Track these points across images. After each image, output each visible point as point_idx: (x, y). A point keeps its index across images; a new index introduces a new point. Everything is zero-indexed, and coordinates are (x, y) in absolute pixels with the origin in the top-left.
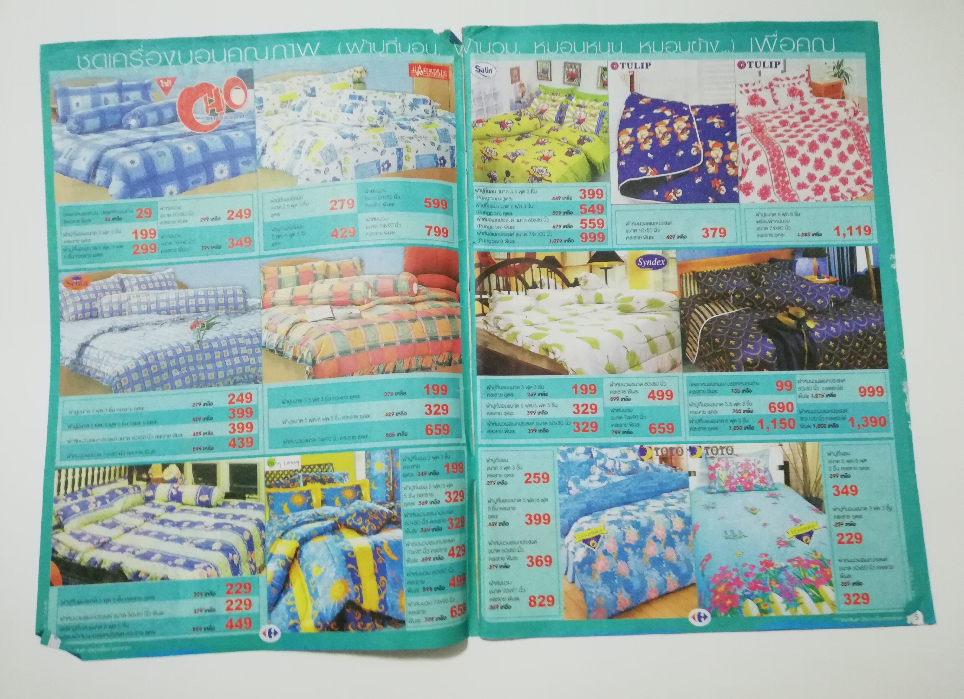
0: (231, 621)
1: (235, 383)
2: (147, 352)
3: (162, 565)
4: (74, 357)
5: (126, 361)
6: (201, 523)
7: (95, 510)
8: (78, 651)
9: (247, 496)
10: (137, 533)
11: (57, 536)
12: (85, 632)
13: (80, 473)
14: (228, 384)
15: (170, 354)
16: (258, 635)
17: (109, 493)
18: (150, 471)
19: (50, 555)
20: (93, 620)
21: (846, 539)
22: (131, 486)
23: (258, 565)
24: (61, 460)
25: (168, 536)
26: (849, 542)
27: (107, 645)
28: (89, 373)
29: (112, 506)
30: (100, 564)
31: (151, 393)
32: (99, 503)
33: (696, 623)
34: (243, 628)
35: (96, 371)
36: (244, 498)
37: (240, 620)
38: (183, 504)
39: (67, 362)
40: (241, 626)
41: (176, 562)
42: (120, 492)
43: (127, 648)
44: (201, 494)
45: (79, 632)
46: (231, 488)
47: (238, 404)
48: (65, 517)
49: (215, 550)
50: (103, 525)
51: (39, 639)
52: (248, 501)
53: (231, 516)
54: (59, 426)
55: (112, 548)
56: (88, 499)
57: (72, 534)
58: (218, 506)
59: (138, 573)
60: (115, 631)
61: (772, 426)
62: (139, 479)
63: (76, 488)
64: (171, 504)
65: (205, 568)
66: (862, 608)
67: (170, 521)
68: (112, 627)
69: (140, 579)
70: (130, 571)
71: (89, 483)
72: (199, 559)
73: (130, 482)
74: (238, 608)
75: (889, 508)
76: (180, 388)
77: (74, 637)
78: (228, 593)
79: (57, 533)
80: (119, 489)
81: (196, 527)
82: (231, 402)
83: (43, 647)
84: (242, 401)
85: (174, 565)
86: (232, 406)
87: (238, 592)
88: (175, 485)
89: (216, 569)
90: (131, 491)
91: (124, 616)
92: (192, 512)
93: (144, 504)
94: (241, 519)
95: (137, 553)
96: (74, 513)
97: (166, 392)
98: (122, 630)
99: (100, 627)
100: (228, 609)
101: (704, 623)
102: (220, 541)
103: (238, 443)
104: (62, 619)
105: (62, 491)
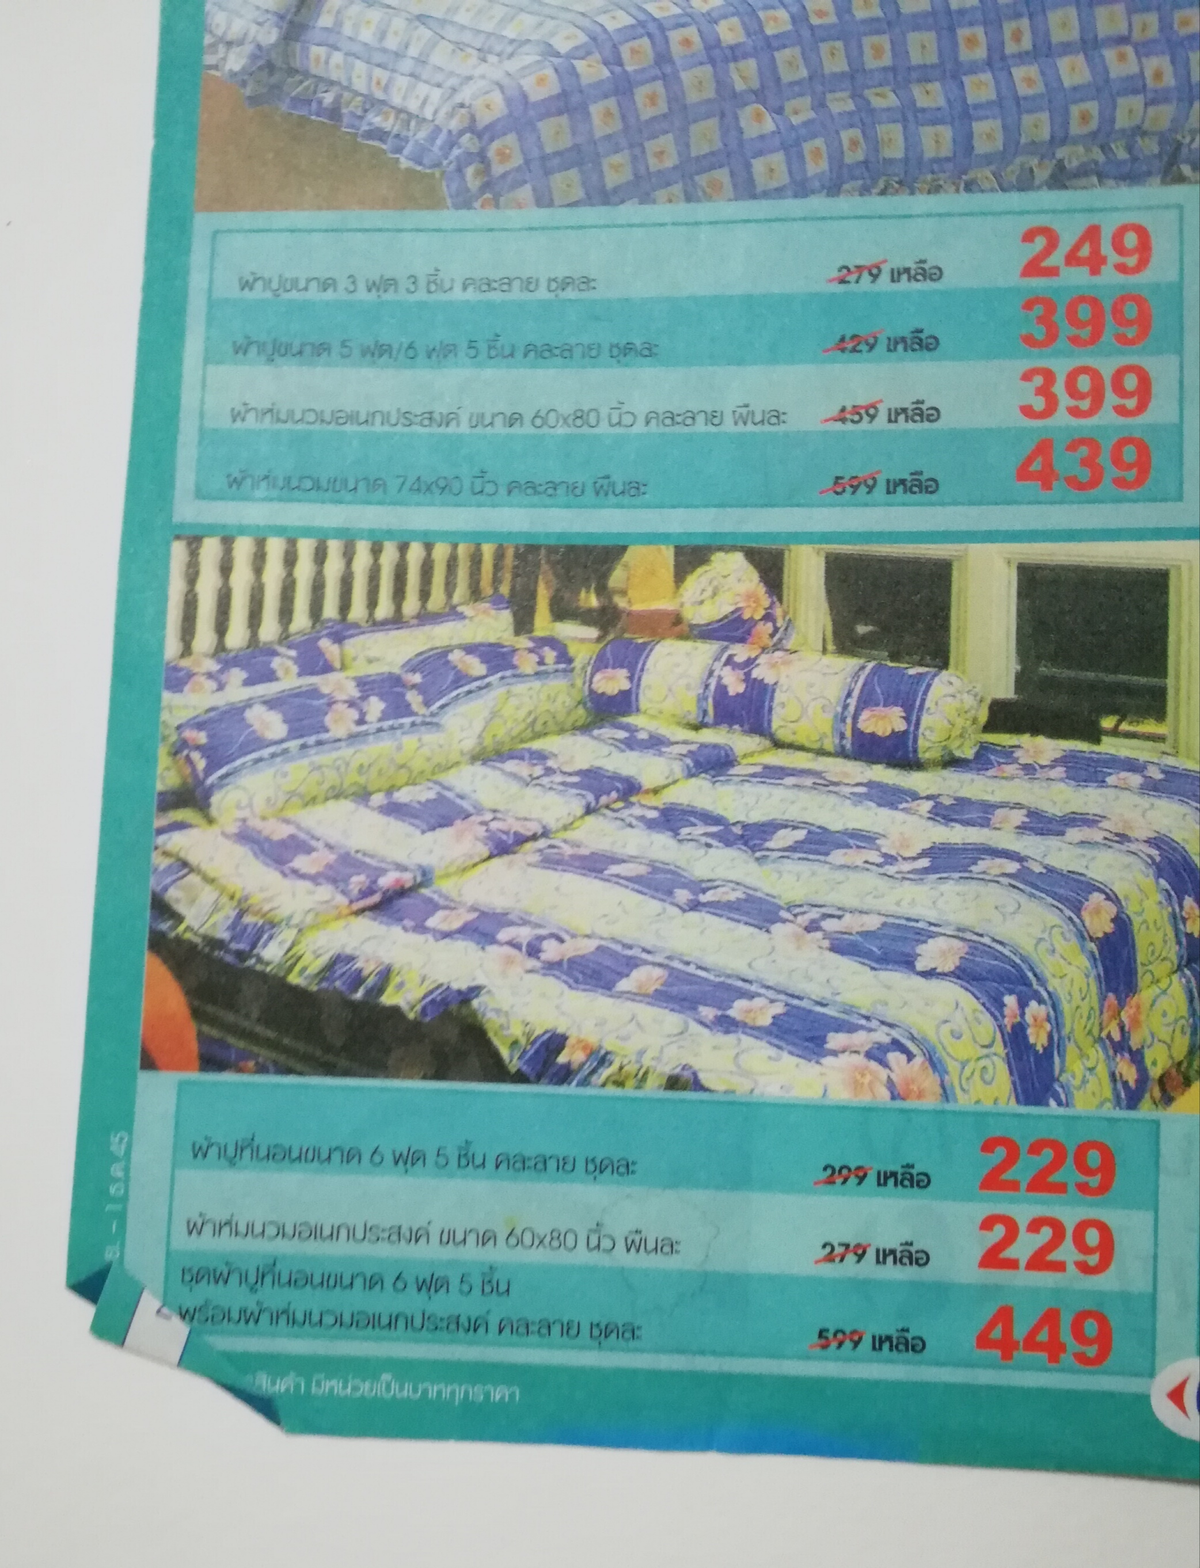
0: (1005, 1315)
1: (1060, 178)
2: (617, 21)
3: (671, 1020)
4: (270, 36)
5: (513, 66)
6: (864, 839)
7: (353, 738)
8: (264, 1383)
9: (1108, 723)
10: (552, 862)
11: (176, 841)
12: (302, 1300)
13: (290, 560)
14: (1025, 183)
15: (729, 32)
16: (1143, 1400)
17: (413, 666)
18: (617, 578)
19: (143, 921)
20: (341, 1248)
22: (523, 642)
23: (1158, 1061)
24: (201, 494)
25: (700, 887)
27: (404, 1369)
28: (334, 113)
29: (432, 724)
30: (379, 989)
31: (630, 211)
32: (375, 706)
34: (1067, 1359)
35: (372, 103)
36: (1094, 735)
37: (1051, 1318)
38: (778, 744)
39: (235, 62)
40: (1054, 1350)
41: (738, 1009)
42: (476, 666)
43: (499, 1393)
44: (866, 701)
45: (274, 1297)
46: (1021, 682)
47: (1077, 278)
48: (216, 756)
49: (929, 974)
50: (394, 809)
51: (85, 1311)
52: (1109, 746)
53: (1018, 817)
54: (194, 346)
55: (433, 922)
56: (325, 683)
57: (246, 836)
58: (952, 762)
59: (555, 1043)
60: (441, 1305)
62: (561, 612)
63: (269, 629)
64: (709, 736)
65: (877, 1054)
67: (709, 818)
68: (432, 1284)
69: (565, 1075)
70: (517, 1031)
71: (330, 610)
72: (849, 1009)
73: (523, 623)
74: (1039, 1262)
76: (778, 193)
77: (249, 1318)
78: (993, 1182)
79: (180, 826)
80: (470, 649)
81: (838, 856)
82: (1033, 268)
83: (106, 1350)
84: (1096, 264)
85: (726, 1024)
86: (1038, 284)
87: (1040, 1184)
88: (741, 652)
89: (934, 1063)
90: (527, 664)
91: (486, 1238)
92: (824, 784)
93: (585, 729)
94: (1074, 834)
95: (551, 951)
96: (256, 743)
97: (703, 211)
98: (470, 1306)
99: (373, 1282)
100: (992, 1259)
102: (960, 933)
103: (1067, 463)
104: (193, 1229)
105: (204, 638)
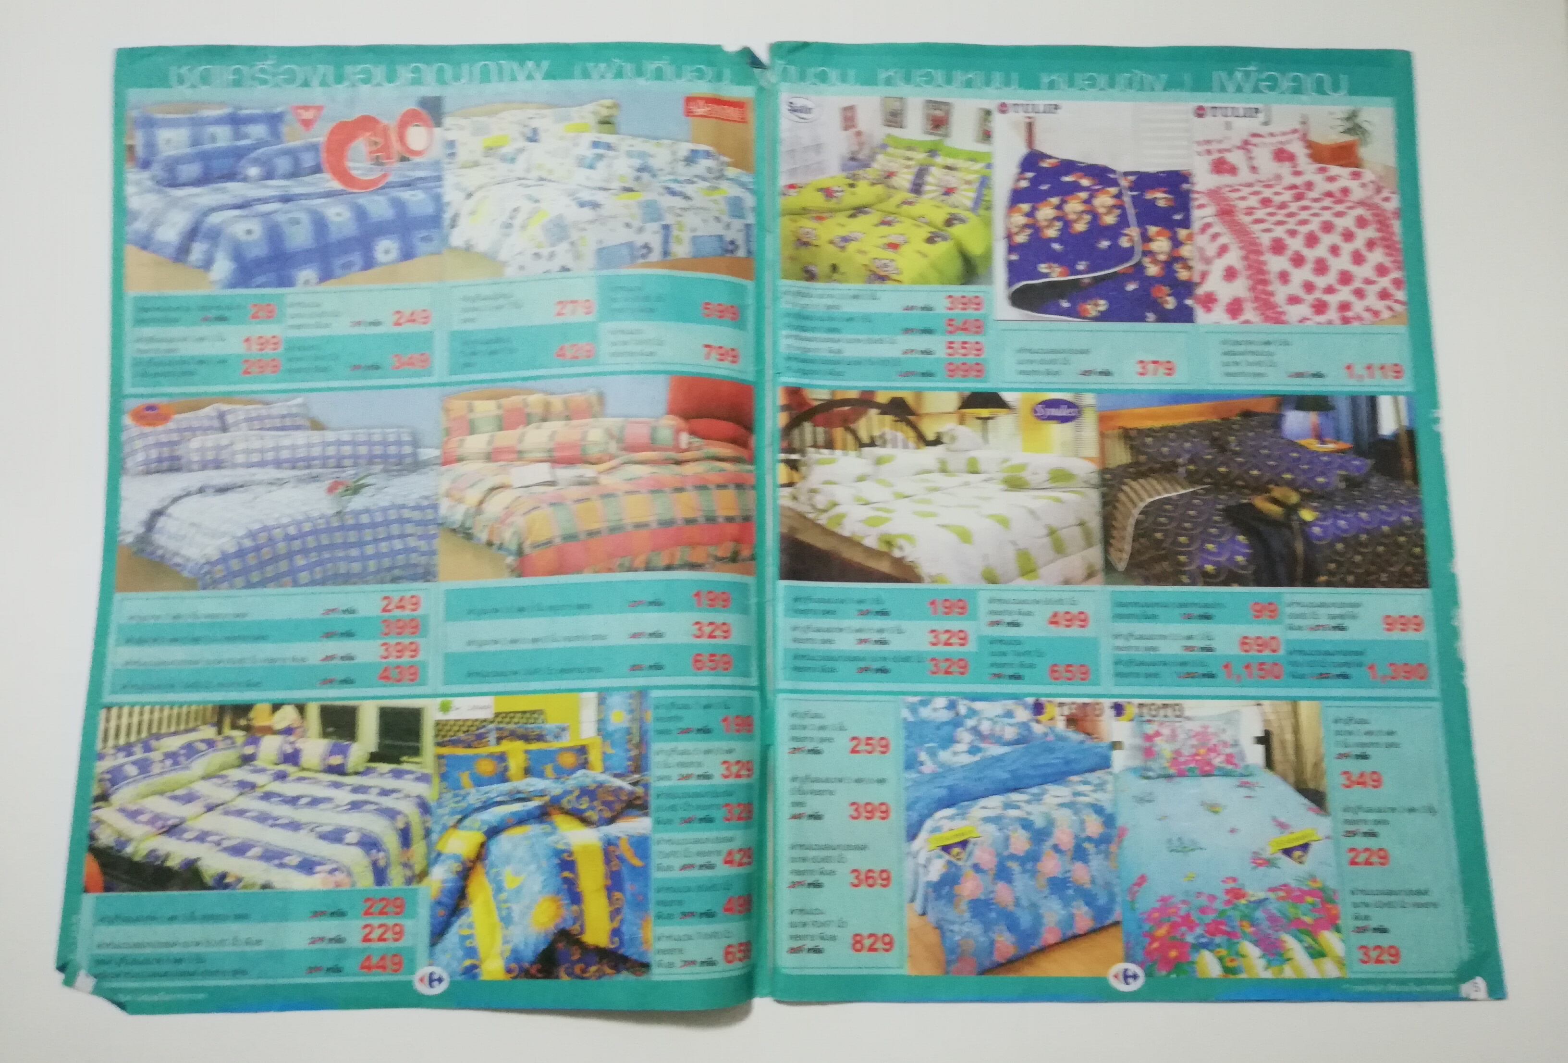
0: (368, 958)
1: (395, 580)
2: (256, 526)
3: (262, 865)
4: (141, 530)
5: (224, 540)
6: (328, 800)
7: (161, 774)
8: (122, 998)
9: (405, 758)
10: (227, 813)
11: (97, 813)
12: (136, 969)
13: (141, 713)
14: (382, 582)
15: (292, 531)
16: (411, 983)
17: (182, 748)
18: (252, 715)
19: (86, 842)
20: (148, 951)
21: (1362, 858)
22: (220, 738)
23: (418, 868)
24: (112, 692)
25: (276, 819)
26: (1368, 863)
27: (168, 990)
28: (162, 557)
29: (187, 768)
30: (163, 862)
31: (259, 591)
32: (169, 762)
33: (1121, 987)
34: (388, 971)
35: (176, 554)
36: (398, 762)
37: (383, 958)
38: (304, 769)
39: (129, 539)
40: (383, 968)
41: (287, 860)
42: (202, 746)
43: (201, 996)
44: (332, 753)
45: (123, 968)
46: (381, 745)
47: (398, 613)
48: (114, 782)
49: (348, 844)
50: (175, 798)
51: (60, 977)
52: (405, 767)
53: (377, 791)
54: (111, 640)
55: (187, 836)
56: (152, 755)
57: (122, 810)
58: (357, 773)
59: (223, 876)
60: (182, 967)
61: (1244, 672)
62: (234, 727)
63: (133, 738)
64: (283, 767)
65: (332, 871)
66: (1387, 970)
67: (279, 795)
68: (178, 961)
69: (226, 886)
70: (211, 872)
71: (154, 730)
72: (323, 857)
73: (220, 732)
74: (381, 939)
75: (1431, 810)
76: (306, 585)
77: (117, 976)
78: (367, 913)
79: (98, 808)
80: (203, 741)
81: (321, 806)
82: (385, 610)
83: (67, 990)
84: (403, 608)
85: (282, 866)
86: (387, 615)
87: (382, 913)
88: (292, 738)
89: (349, 874)
90: (221, 745)
91: (198, 944)
92: (317, 782)
93: (239, 766)
94: (395, 795)
95: (226, 844)
96: (126, 778)
97: (281, 590)
98: (192, 967)
99: (159, 961)
100: (366, 939)
101: (1134, 986)
102: (359, 830)
103: (394, 674)
104: (99, 946)
105: (111, 742)
